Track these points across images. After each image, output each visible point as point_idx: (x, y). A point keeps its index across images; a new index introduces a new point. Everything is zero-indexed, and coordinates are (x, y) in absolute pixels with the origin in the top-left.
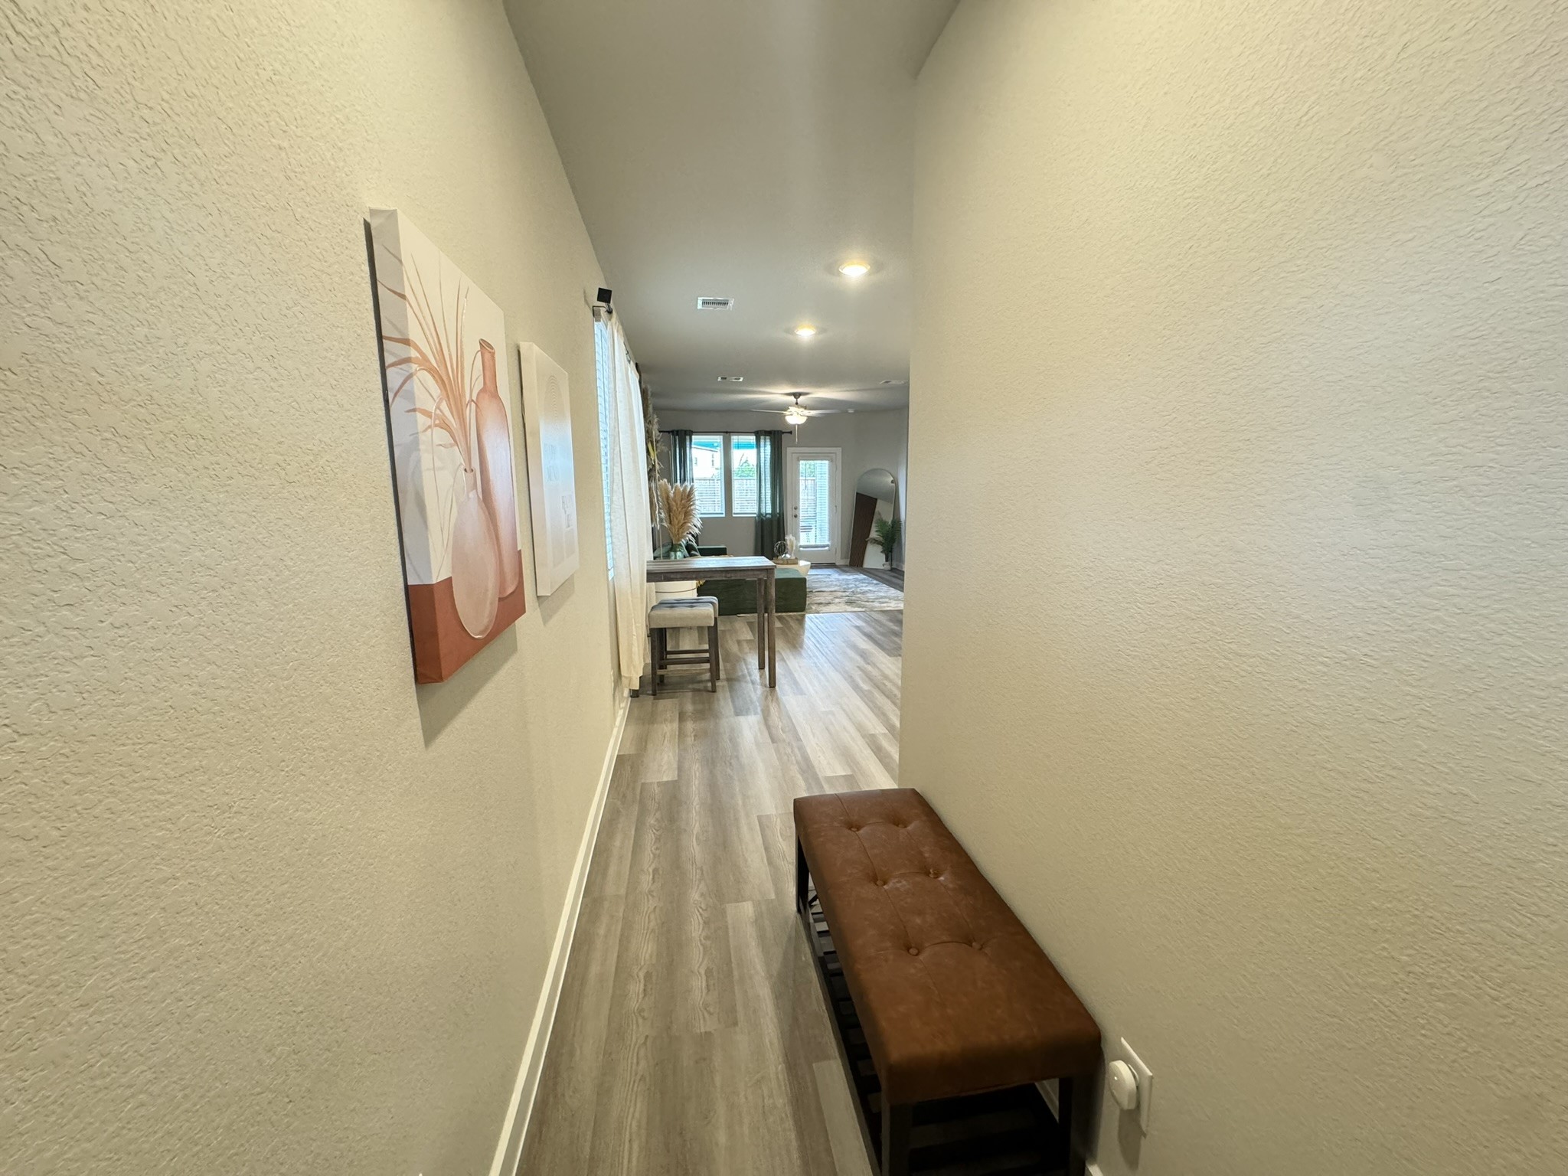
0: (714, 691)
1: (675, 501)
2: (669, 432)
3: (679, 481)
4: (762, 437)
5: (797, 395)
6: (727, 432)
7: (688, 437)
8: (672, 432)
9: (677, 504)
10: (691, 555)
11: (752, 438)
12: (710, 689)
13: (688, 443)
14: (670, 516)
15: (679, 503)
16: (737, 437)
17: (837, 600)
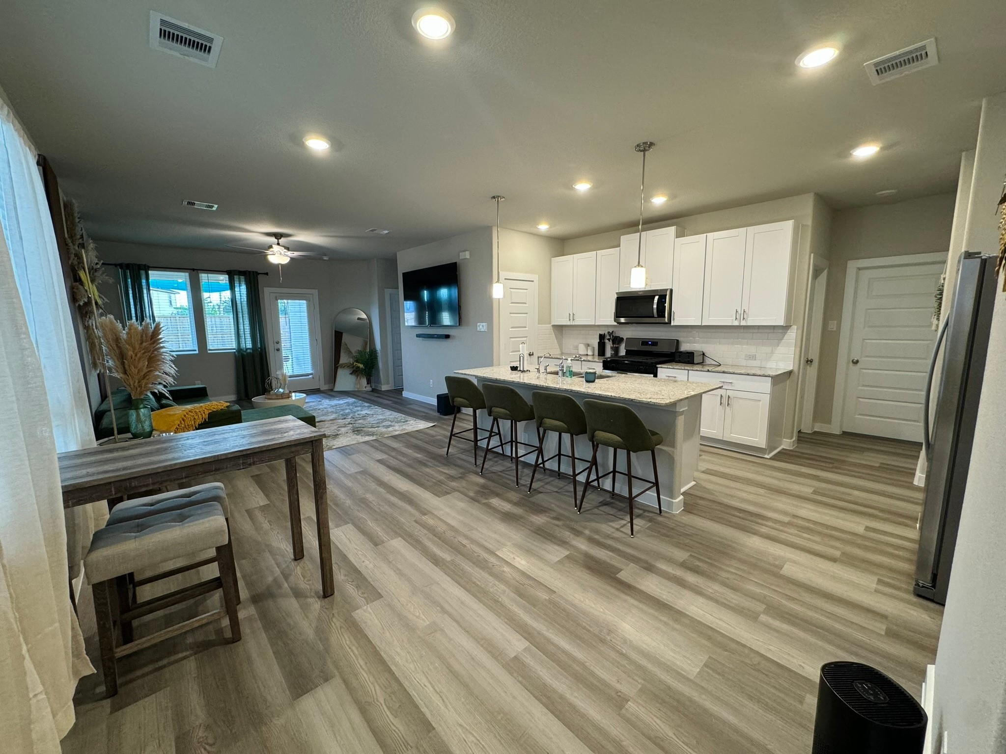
0: (236, 637)
1: (131, 344)
2: (116, 265)
3: (134, 318)
4: (236, 277)
5: (278, 236)
6: (194, 270)
7: (143, 273)
8: (121, 266)
9: (134, 349)
10: (163, 406)
11: (223, 279)
12: (228, 634)
13: (144, 281)
14: (123, 364)
15: (137, 346)
16: (206, 275)
17: (343, 430)
